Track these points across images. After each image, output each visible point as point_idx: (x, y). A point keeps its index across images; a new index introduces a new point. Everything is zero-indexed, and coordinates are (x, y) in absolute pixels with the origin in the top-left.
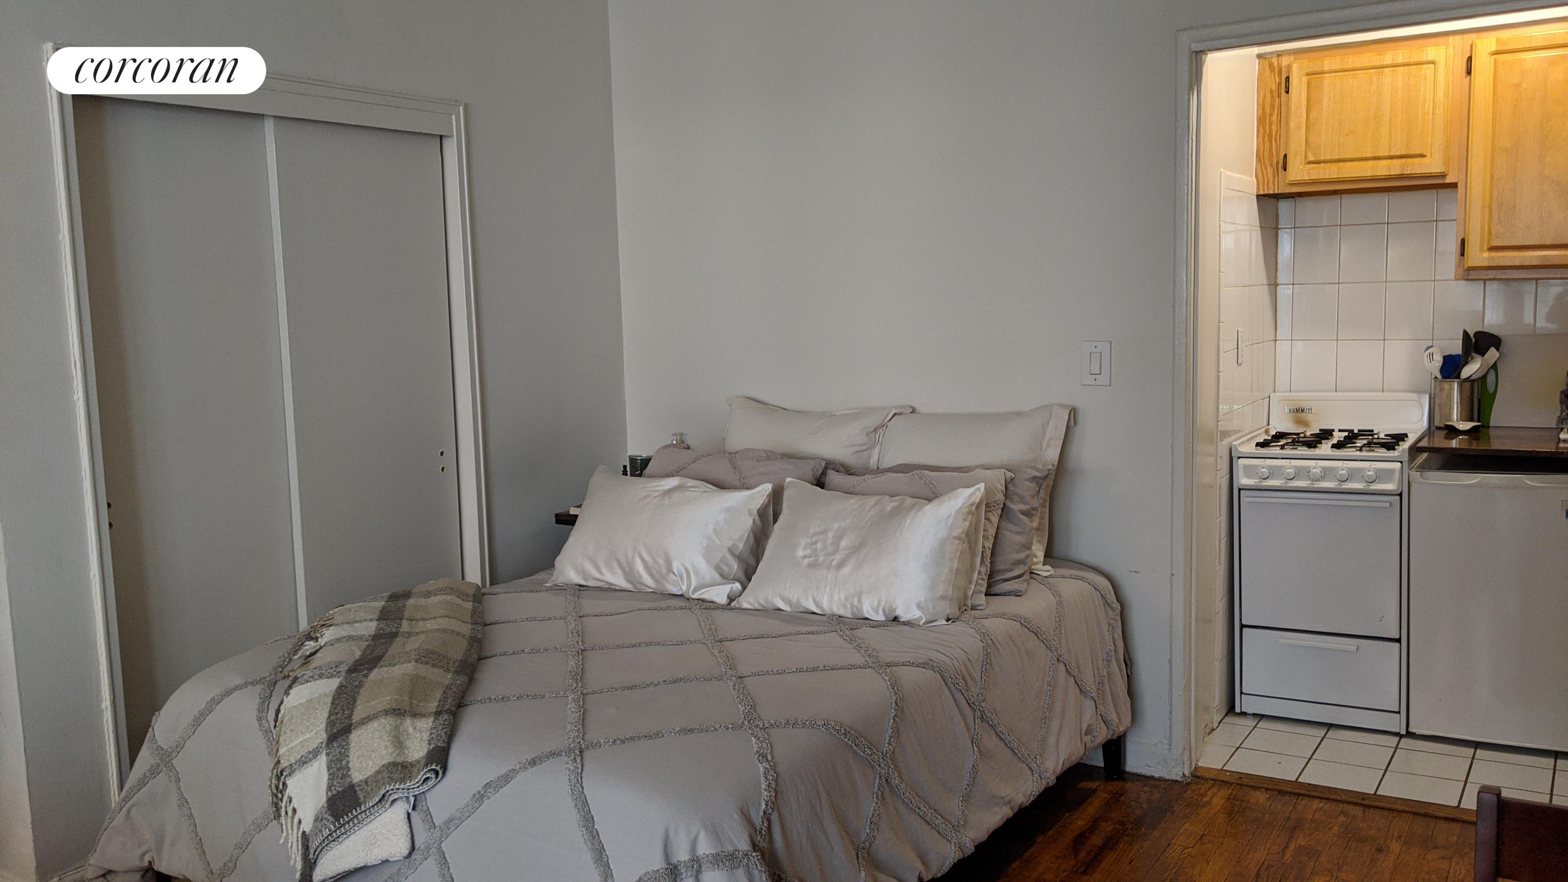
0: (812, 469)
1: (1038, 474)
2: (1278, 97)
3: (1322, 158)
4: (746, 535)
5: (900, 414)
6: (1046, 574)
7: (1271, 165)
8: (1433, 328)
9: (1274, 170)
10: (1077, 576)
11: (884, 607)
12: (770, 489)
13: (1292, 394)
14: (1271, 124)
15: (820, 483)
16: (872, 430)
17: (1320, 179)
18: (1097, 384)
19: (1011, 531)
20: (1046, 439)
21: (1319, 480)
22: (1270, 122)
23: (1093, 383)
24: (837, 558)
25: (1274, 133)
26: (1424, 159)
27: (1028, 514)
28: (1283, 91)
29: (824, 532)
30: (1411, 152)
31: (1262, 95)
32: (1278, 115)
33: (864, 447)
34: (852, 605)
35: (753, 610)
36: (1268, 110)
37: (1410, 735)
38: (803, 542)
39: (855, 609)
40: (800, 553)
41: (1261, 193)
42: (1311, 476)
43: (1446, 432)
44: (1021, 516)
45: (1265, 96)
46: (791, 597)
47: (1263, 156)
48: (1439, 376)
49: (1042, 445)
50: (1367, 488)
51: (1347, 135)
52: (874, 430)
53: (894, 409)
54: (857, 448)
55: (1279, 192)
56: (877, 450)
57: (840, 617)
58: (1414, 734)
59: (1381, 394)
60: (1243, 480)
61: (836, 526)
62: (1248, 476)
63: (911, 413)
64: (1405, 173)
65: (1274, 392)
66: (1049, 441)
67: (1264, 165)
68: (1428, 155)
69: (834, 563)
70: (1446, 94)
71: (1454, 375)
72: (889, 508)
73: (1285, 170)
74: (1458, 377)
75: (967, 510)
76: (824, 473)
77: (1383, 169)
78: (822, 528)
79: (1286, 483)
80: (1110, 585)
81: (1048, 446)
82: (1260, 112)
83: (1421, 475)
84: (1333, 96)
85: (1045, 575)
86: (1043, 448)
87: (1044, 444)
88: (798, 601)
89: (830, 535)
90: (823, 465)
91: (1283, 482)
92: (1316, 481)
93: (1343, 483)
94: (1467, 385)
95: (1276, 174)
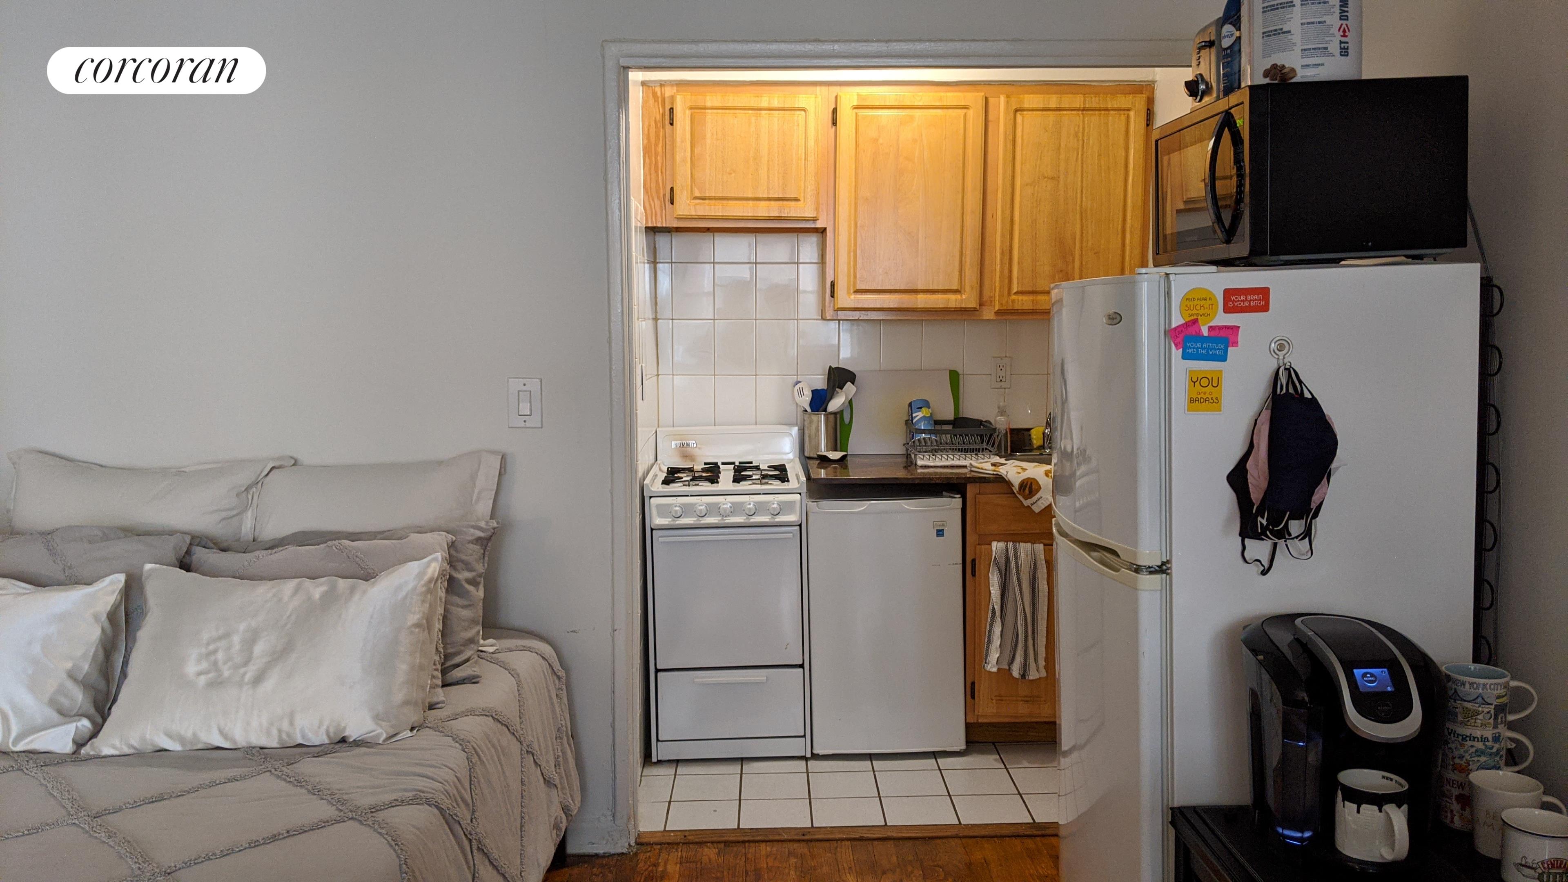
0: (174, 548)
1: (482, 534)
2: (663, 128)
3: (707, 195)
4: (93, 650)
5: (279, 467)
6: (491, 649)
7: (658, 198)
8: (798, 363)
9: (661, 202)
10: (524, 647)
11: (328, 727)
12: (123, 581)
13: (675, 429)
14: (656, 155)
15: (185, 565)
16: (243, 489)
17: (706, 216)
18: (527, 426)
19: (458, 606)
20: (476, 491)
21: (729, 516)
22: (655, 153)
23: (523, 425)
24: (251, 671)
25: (660, 165)
26: (799, 203)
27: (473, 582)
28: (667, 122)
29: (227, 636)
30: (787, 196)
31: (647, 124)
32: (662, 147)
33: (235, 512)
34: (280, 731)
35: (119, 756)
36: (653, 141)
37: (815, 757)
38: (193, 653)
39: (284, 736)
40: (191, 668)
41: (650, 225)
42: (722, 512)
43: (819, 462)
44: (467, 586)
45: (650, 125)
46: (183, 732)
47: (650, 188)
48: (809, 410)
49: (472, 497)
50: (772, 520)
51: (730, 174)
52: (245, 490)
53: (271, 462)
54: (224, 514)
55: (667, 226)
56: (249, 513)
57: (262, 748)
58: (818, 755)
59: (754, 427)
60: (657, 520)
61: (242, 627)
62: (661, 515)
63: (293, 465)
64: (783, 215)
65: (658, 427)
66: (479, 493)
67: (652, 195)
68: (802, 199)
69: (247, 678)
70: (816, 141)
71: (822, 409)
72: (317, 596)
73: (672, 203)
74: (825, 410)
75: (424, 589)
76: (188, 552)
77: (764, 210)
78: (221, 632)
79: (698, 520)
80: (552, 650)
81: (478, 499)
82: (646, 142)
83: (817, 505)
84: (715, 133)
85: (491, 651)
86: (473, 501)
87: (474, 498)
88: (194, 734)
89: (236, 639)
90: (188, 540)
91: (695, 519)
92: (726, 516)
93: (750, 517)
94: (832, 417)
95: (663, 207)
